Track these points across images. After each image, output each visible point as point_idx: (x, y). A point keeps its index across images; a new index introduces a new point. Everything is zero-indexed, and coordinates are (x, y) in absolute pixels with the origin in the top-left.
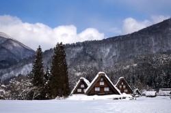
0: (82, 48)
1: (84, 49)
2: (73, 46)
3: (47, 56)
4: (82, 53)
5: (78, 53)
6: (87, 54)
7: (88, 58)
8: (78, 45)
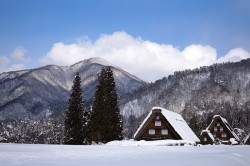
0: (209, 74)
1: (212, 76)
2: (196, 72)
3: (159, 89)
4: (208, 82)
5: (203, 83)
6: (217, 84)
7: (218, 88)
8: (203, 70)
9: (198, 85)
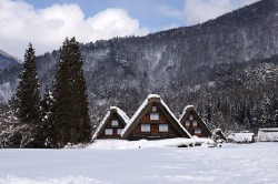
0: (108, 51)
1: (112, 54)
2: (91, 47)
4: (107, 61)
5: (100, 62)
7: (120, 70)
8: (100, 45)
9: (93, 65)
